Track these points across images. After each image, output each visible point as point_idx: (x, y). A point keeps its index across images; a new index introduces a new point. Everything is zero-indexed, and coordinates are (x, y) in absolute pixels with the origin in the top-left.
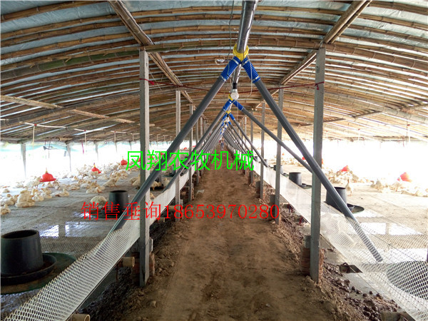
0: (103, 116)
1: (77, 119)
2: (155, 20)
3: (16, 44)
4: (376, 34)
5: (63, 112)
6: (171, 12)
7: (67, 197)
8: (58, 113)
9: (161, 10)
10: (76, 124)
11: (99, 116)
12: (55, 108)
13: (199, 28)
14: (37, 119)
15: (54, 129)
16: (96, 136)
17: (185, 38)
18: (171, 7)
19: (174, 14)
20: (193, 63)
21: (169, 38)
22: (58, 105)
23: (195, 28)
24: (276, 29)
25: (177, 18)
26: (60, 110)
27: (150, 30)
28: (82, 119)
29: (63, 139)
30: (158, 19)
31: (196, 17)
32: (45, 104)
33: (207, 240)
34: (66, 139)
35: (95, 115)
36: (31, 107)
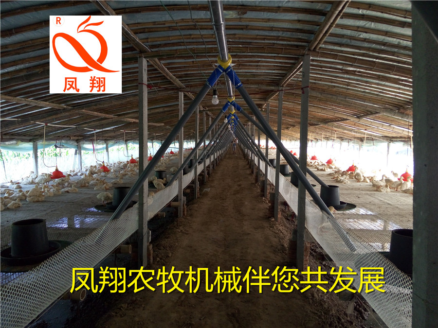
0: (112, 116)
1: (87, 119)
2: (150, 31)
3: (25, 52)
4: (356, 42)
5: (71, 112)
6: (164, 24)
7: (76, 193)
8: (67, 114)
9: (155, 22)
10: (86, 123)
11: (107, 116)
12: (64, 109)
13: (192, 36)
14: (47, 119)
15: (64, 128)
16: (107, 135)
17: (181, 45)
18: (164, 20)
19: (167, 25)
20: (192, 67)
21: (166, 45)
22: (67, 105)
23: (188, 37)
24: (263, 37)
25: (171, 28)
26: (70, 110)
27: (147, 39)
28: (91, 118)
29: (74, 138)
30: (154, 30)
31: (188, 27)
32: (54, 105)
33: (206, 235)
34: (77, 138)
35: (103, 115)
36: (41, 107)
